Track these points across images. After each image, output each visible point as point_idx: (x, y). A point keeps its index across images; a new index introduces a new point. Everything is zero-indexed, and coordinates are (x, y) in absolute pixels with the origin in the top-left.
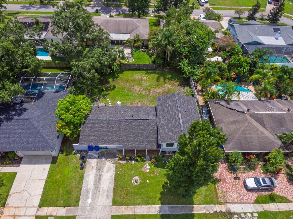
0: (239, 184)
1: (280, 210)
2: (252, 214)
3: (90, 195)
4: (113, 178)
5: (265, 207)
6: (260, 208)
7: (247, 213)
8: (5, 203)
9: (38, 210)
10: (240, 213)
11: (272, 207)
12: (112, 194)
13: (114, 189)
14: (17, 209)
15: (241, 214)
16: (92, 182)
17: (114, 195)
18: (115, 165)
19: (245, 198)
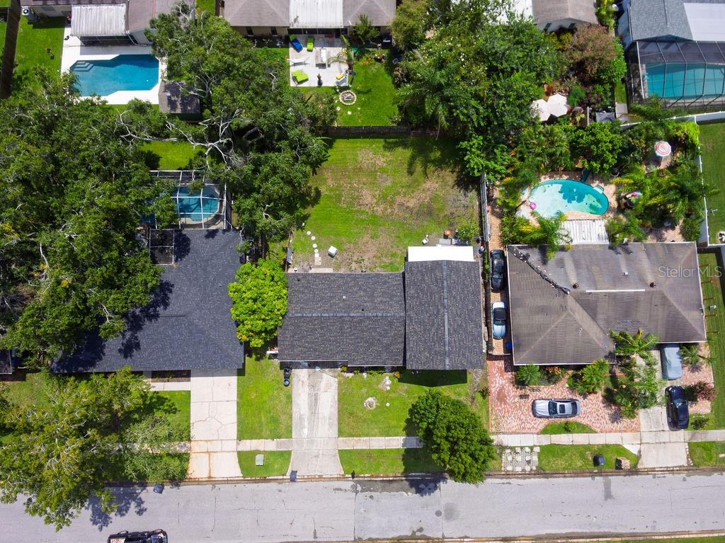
0: (525, 406)
1: (574, 444)
2: (532, 448)
3: (306, 423)
4: (337, 400)
5: (552, 440)
6: (546, 440)
7: (525, 447)
8: (189, 435)
9: (238, 444)
10: (515, 447)
11: (564, 439)
12: (336, 423)
13: (339, 414)
14: (209, 443)
15: (516, 449)
16: (306, 406)
17: (340, 424)
18: (336, 380)
19: (529, 426)
